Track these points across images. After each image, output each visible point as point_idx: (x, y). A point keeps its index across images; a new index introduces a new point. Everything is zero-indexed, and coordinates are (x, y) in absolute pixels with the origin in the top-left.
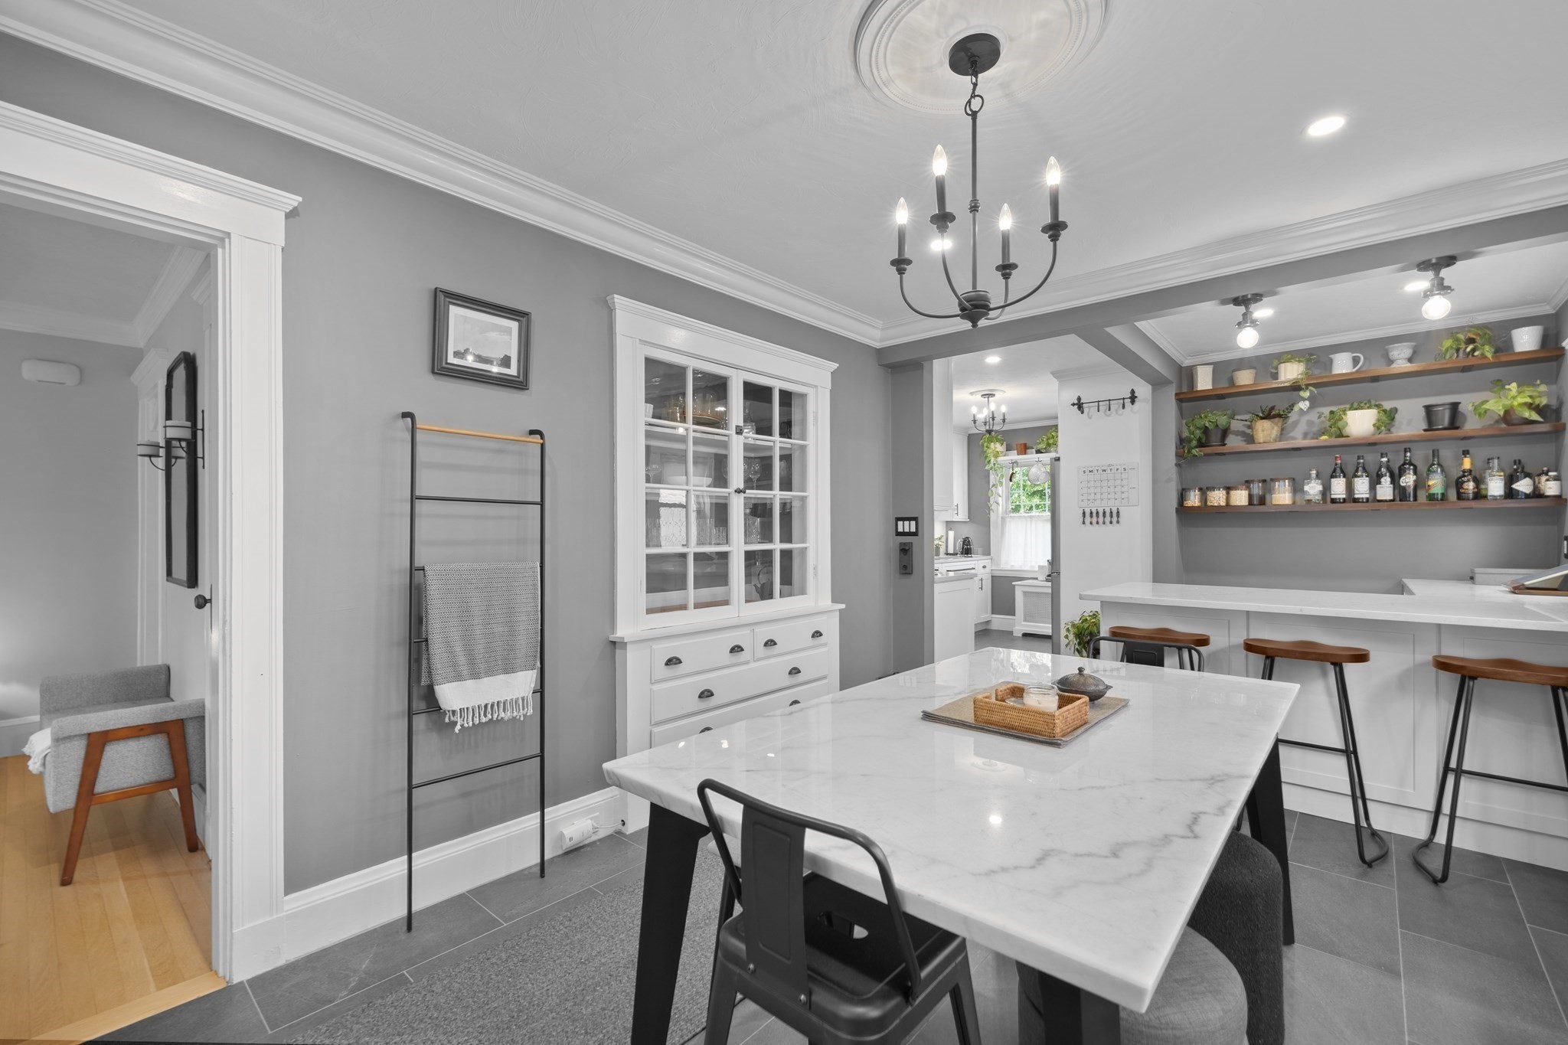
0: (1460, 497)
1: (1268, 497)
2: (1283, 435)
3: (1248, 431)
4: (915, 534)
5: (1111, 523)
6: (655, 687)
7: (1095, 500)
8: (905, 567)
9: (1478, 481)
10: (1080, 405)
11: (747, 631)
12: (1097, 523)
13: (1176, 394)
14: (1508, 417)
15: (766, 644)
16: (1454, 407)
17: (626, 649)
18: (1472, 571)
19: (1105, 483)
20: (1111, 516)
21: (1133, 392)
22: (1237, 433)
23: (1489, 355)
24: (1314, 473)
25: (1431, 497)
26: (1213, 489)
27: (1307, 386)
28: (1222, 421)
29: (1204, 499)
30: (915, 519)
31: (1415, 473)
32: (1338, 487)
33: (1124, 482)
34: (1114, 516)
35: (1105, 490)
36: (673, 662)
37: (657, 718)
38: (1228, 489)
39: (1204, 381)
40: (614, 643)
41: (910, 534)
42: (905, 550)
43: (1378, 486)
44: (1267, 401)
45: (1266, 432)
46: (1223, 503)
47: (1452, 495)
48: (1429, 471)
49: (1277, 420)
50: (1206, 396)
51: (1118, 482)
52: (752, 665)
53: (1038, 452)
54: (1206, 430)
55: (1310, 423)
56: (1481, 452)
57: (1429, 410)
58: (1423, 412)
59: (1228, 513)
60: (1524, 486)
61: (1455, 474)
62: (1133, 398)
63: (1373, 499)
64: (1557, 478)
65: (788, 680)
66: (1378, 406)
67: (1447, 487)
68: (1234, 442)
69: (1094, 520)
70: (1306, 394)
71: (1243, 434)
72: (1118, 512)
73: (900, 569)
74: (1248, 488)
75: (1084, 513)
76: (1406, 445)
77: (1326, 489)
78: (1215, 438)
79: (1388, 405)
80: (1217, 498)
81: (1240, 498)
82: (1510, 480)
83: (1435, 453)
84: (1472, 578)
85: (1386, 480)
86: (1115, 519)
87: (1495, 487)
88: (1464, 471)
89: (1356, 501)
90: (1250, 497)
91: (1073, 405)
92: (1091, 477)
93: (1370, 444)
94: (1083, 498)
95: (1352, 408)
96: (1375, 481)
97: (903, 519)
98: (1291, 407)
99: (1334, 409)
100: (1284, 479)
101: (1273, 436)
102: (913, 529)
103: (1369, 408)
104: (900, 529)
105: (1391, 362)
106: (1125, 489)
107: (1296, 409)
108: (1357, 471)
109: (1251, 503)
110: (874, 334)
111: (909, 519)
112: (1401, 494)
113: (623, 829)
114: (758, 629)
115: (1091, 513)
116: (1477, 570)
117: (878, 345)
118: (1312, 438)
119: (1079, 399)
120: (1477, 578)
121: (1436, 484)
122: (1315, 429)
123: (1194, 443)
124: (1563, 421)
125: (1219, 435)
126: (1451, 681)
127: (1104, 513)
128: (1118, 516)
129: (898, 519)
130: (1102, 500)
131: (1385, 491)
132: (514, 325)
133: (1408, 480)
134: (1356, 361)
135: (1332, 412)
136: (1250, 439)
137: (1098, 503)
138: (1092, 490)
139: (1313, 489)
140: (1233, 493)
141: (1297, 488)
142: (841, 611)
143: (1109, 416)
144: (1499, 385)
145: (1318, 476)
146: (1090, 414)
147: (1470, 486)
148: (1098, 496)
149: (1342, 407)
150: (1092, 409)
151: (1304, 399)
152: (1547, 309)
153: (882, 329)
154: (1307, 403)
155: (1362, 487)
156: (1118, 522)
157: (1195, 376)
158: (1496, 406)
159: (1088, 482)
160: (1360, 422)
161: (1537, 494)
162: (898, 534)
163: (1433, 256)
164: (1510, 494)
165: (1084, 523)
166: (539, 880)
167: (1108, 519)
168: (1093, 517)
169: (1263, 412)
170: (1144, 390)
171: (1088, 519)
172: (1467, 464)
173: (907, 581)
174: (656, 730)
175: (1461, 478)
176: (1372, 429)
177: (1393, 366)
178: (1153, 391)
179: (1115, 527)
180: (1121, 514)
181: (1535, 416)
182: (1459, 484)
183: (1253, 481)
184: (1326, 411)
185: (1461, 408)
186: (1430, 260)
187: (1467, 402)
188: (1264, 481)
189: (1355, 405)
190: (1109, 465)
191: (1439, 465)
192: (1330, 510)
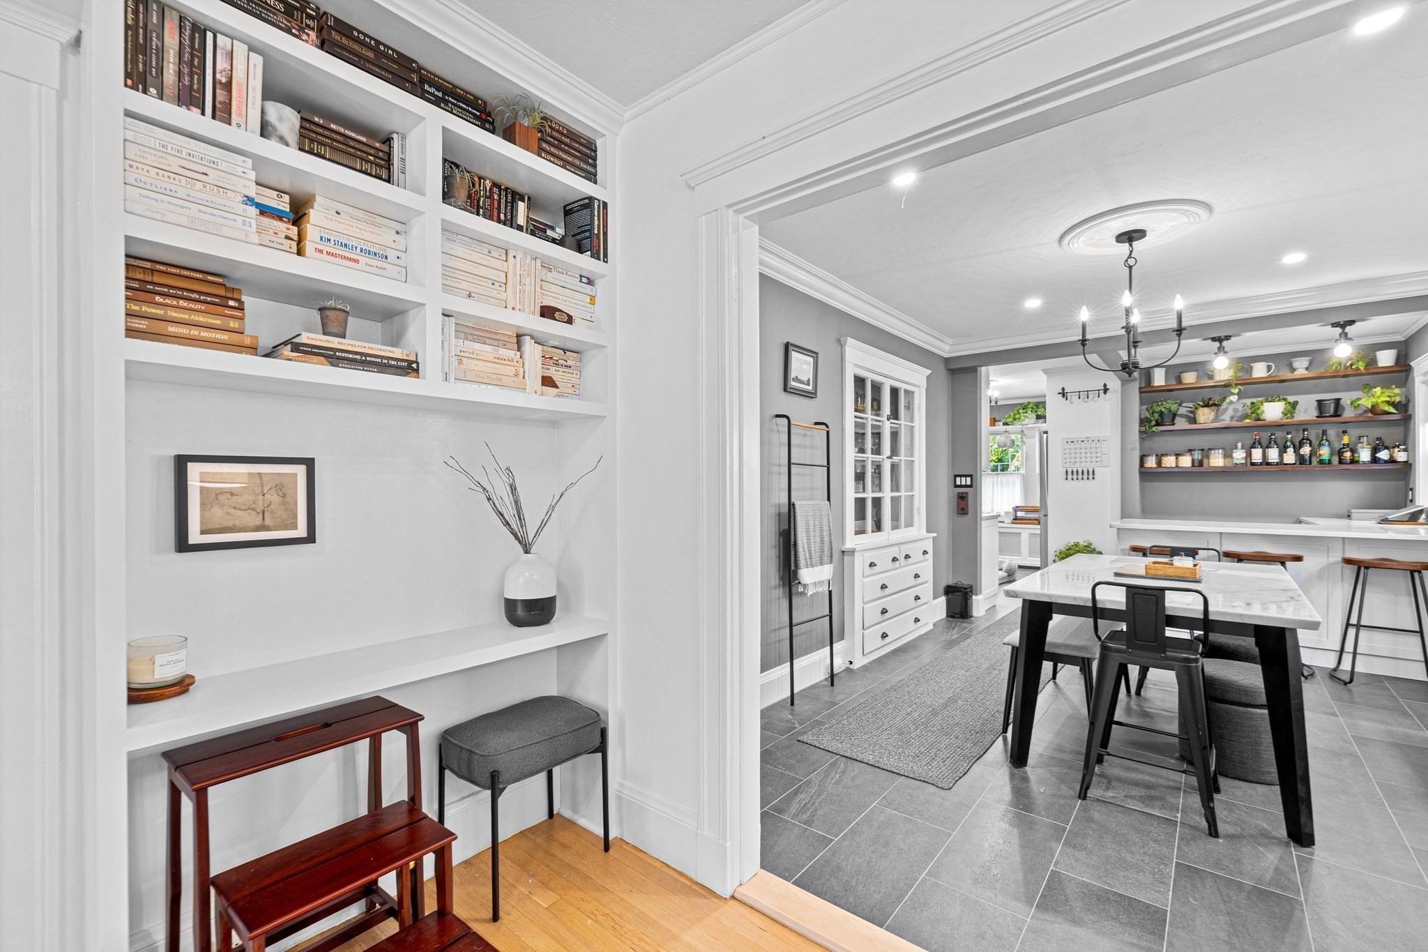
0: (1341, 462)
1: (1205, 461)
2: (1216, 419)
3: (1192, 415)
4: (970, 486)
5: (1088, 479)
6: (866, 580)
7: (1075, 462)
8: (963, 509)
9: (1353, 451)
10: (1063, 394)
11: (896, 548)
12: (1077, 479)
13: (1140, 388)
14: (1374, 410)
15: (905, 558)
16: (1337, 401)
17: (854, 556)
18: (1349, 511)
19: (1083, 451)
20: (1088, 474)
21: (1105, 385)
22: (1182, 416)
23: (1362, 368)
24: (1239, 445)
25: (1321, 462)
26: (1167, 455)
27: (1236, 385)
28: (1174, 407)
29: (1159, 463)
30: (971, 476)
31: (1311, 446)
32: (1257, 455)
33: (1098, 450)
34: (1091, 475)
35: (1083, 455)
36: (872, 565)
37: (865, 600)
38: (1177, 455)
39: (1159, 379)
40: (843, 552)
41: (966, 486)
42: (962, 498)
43: (1285, 454)
44: (1206, 394)
45: (1205, 416)
46: (1174, 465)
47: (1335, 460)
48: (1320, 445)
49: (1213, 408)
50: (1160, 390)
51: (1093, 450)
52: (900, 570)
53: (1006, 424)
54: (1161, 414)
55: (1236, 410)
56: (1354, 432)
57: (1320, 402)
58: (1315, 404)
59: (1177, 475)
60: (1383, 455)
61: (1337, 446)
62: (1106, 390)
63: (1281, 463)
64: (1405, 450)
65: (913, 582)
66: (1285, 399)
67: (1332, 454)
68: (1181, 424)
69: (1075, 476)
70: (1236, 391)
71: (1186, 417)
72: (1093, 471)
73: (958, 510)
74: (1191, 454)
75: (1067, 472)
76: (1304, 426)
77: (1249, 455)
78: (1167, 419)
79: (1291, 399)
80: (1169, 462)
81: (1186, 461)
82: (1375, 450)
83: (1324, 432)
84: (1349, 516)
85: (1290, 451)
86: (1091, 476)
87: (1365, 455)
88: (1344, 445)
89: (1268, 464)
90: (1193, 461)
91: (1060, 393)
92: (1072, 445)
93: (1278, 426)
94: (1066, 461)
95: (1267, 401)
96: (1283, 450)
97: (961, 476)
98: (1224, 399)
99: (1254, 400)
100: (1219, 449)
101: (1211, 419)
102: (969, 483)
103: (1279, 401)
104: (958, 483)
105: (1293, 370)
106: (1099, 455)
107: (1228, 400)
108: (1270, 443)
109: (1193, 466)
110: (946, 349)
111: (966, 476)
112: (1301, 460)
113: (851, 666)
114: (903, 547)
115: (1072, 472)
116: (1353, 511)
117: (946, 355)
118: (1237, 421)
119: (1063, 389)
120: (1353, 516)
121: (1325, 452)
122: (1239, 414)
123: (1154, 423)
124: (1410, 413)
125: (1171, 417)
126: (1350, 571)
127: (1083, 472)
128: (1093, 474)
129: (956, 476)
130: (1081, 462)
131: (1290, 457)
132: (811, 360)
133: (1306, 450)
134: (1269, 368)
135: (1252, 403)
136: (1193, 420)
137: (1078, 464)
138: (1073, 456)
139: (1239, 455)
140: (1180, 458)
141: (1228, 455)
142: (934, 537)
143: (1086, 402)
144: (1368, 387)
145: (1242, 448)
146: (1072, 400)
147: (1348, 455)
148: (1078, 460)
149: (1260, 399)
150: (1073, 397)
151: (1234, 394)
152: (1400, 338)
153: (951, 345)
154: (1236, 397)
155: (1273, 455)
156: (1093, 478)
157: (1152, 375)
158: (1367, 402)
159: (1070, 449)
160: (1273, 411)
161: (1392, 461)
162: (956, 486)
163: (1342, 319)
164: (1375, 460)
165: (1067, 479)
166: (830, 688)
167: (1085, 476)
168: (1072, 474)
169: (1204, 402)
170: (1114, 383)
171: (1070, 476)
172: (1346, 440)
173: (963, 519)
174: (866, 606)
175: (1342, 449)
176: (1281, 415)
177: (1296, 373)
178: (1122, 385)
179: (1091, 481)
180: (1095, 473)
181: (1392, 410)
182: (1340, 453)
183: (1194, 450)
184: (1248, 401)
185: (1342, 402)
186: (1339, 322)
187: (1346, 398)
188: (1203, 450)
189: (1270, 399)
190: (1087, 438)
191: (1327, 440)
192: (1250, 471)
